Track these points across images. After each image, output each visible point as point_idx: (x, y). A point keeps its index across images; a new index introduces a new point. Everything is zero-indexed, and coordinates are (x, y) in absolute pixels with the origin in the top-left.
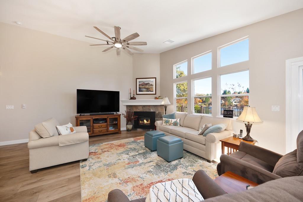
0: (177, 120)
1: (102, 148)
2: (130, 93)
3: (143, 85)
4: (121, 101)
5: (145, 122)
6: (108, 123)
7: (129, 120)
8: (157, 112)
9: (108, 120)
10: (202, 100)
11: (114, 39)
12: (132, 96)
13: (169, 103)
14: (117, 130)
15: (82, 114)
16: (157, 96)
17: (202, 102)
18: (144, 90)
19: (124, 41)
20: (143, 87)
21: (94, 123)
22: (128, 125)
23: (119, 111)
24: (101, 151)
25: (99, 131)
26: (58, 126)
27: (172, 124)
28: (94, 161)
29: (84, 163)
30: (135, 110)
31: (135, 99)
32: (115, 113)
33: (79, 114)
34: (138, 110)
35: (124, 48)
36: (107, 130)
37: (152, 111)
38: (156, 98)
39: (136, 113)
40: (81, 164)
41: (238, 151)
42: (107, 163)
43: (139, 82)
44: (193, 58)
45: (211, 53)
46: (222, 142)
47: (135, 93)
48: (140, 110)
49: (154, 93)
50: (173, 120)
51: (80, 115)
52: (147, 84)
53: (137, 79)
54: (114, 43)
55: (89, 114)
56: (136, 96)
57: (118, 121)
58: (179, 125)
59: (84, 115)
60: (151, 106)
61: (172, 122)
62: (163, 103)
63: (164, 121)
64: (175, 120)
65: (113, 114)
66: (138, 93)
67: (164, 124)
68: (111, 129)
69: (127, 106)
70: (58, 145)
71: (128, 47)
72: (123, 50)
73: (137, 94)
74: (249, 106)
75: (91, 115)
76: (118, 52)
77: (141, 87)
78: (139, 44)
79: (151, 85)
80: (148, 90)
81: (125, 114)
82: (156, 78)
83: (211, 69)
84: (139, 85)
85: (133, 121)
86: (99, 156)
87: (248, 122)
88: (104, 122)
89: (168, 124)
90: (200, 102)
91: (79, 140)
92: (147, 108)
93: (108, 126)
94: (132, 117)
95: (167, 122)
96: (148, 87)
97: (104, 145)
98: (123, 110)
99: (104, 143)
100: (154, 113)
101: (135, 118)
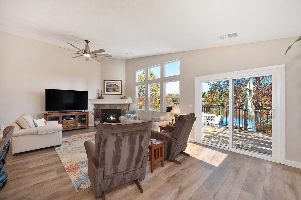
0: (136, 115)
1: (72, 138)
2: (98, 93)
3: (110, 86)
4: (90, 100)
5: (111, 118)
6: (77, 120)
7: (96, 117)
8: (122, 110)
9: (77, 117)
10: (173, 99)
11: (84, 51)
12: (100, 96)
13: (132, 102)
14: (86, 125)
15: (50, 112)
16: (122, 96)
17: (173, 101)
18: (112, 90)
19: (93, 53)
20: (111, 87)
21: (62, 120)
22: (95, 122)
23: (87, 109)
24: (72, 140)
25: (68, 127)
26: (34, 120)
27: (132, 118)
28: (67, 146)
29: (58, 148)
30: (103, 108)
31: (103, 98)
32: (83, 111)
33: (47, 112)
34: (105, 108)
35: (92, 57)
36: (76, 126)
37: (118, 108)
38: (122, 98)
39: (103, 111)
40: (56, 148)
41: (162, 130)
42: (78, 146)
43: (107, 83)
44: (150, 68)
45: (160, 66)
46: (160, 127)
47: (103, 93)
48: (107, 108)
49: (120, 93)
50: (134, 115)
51: (49, 113)
52: (114, 85)
53: (104, 80)
54: (84, 53)
55: (58, 111)
56: (103, 96)
57: (87, 118)
58: (138, 119)
59: (52, 113)
60: (117, 105)
61: (133, 117)
62: (126, 102)
63: (126, 116)
64: (135, 115)
65: (82, 111)
66: (106, 93)
67: (126, 119)
68: (79, 125)
69: (95, 104)
70: (37, 134)
71: (96, 57)
72: (92, 58)
73: (104, 94)
74: (179, 104)
75: (59, 112)
76: (87, 59)
77: (108, 87)
78: (106, 55)
79: (118, 86)
80: (115, 90)
81: (93, 111)
82: (122, 80)
83: (160, 78)
84: (107, 86)
85: (100, 118)
86: (70, 143)
87: (176, 114)
88: (73, 118)
89: (129, 119)
90: (170, 101)
91: (55, 130)
92: (114, 106)
93: (77, 122)
94: (100, 114)
95: (128, 117)
96: (115, 88)
97: (74, 137)
98: (91, 108)
99: (73, 136)
100: (120, 110)
101: (102, 115)
